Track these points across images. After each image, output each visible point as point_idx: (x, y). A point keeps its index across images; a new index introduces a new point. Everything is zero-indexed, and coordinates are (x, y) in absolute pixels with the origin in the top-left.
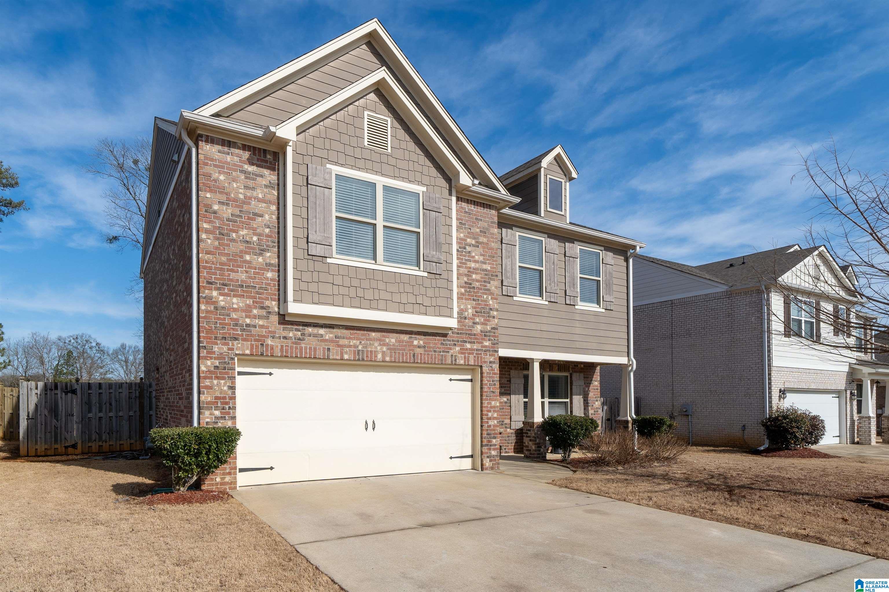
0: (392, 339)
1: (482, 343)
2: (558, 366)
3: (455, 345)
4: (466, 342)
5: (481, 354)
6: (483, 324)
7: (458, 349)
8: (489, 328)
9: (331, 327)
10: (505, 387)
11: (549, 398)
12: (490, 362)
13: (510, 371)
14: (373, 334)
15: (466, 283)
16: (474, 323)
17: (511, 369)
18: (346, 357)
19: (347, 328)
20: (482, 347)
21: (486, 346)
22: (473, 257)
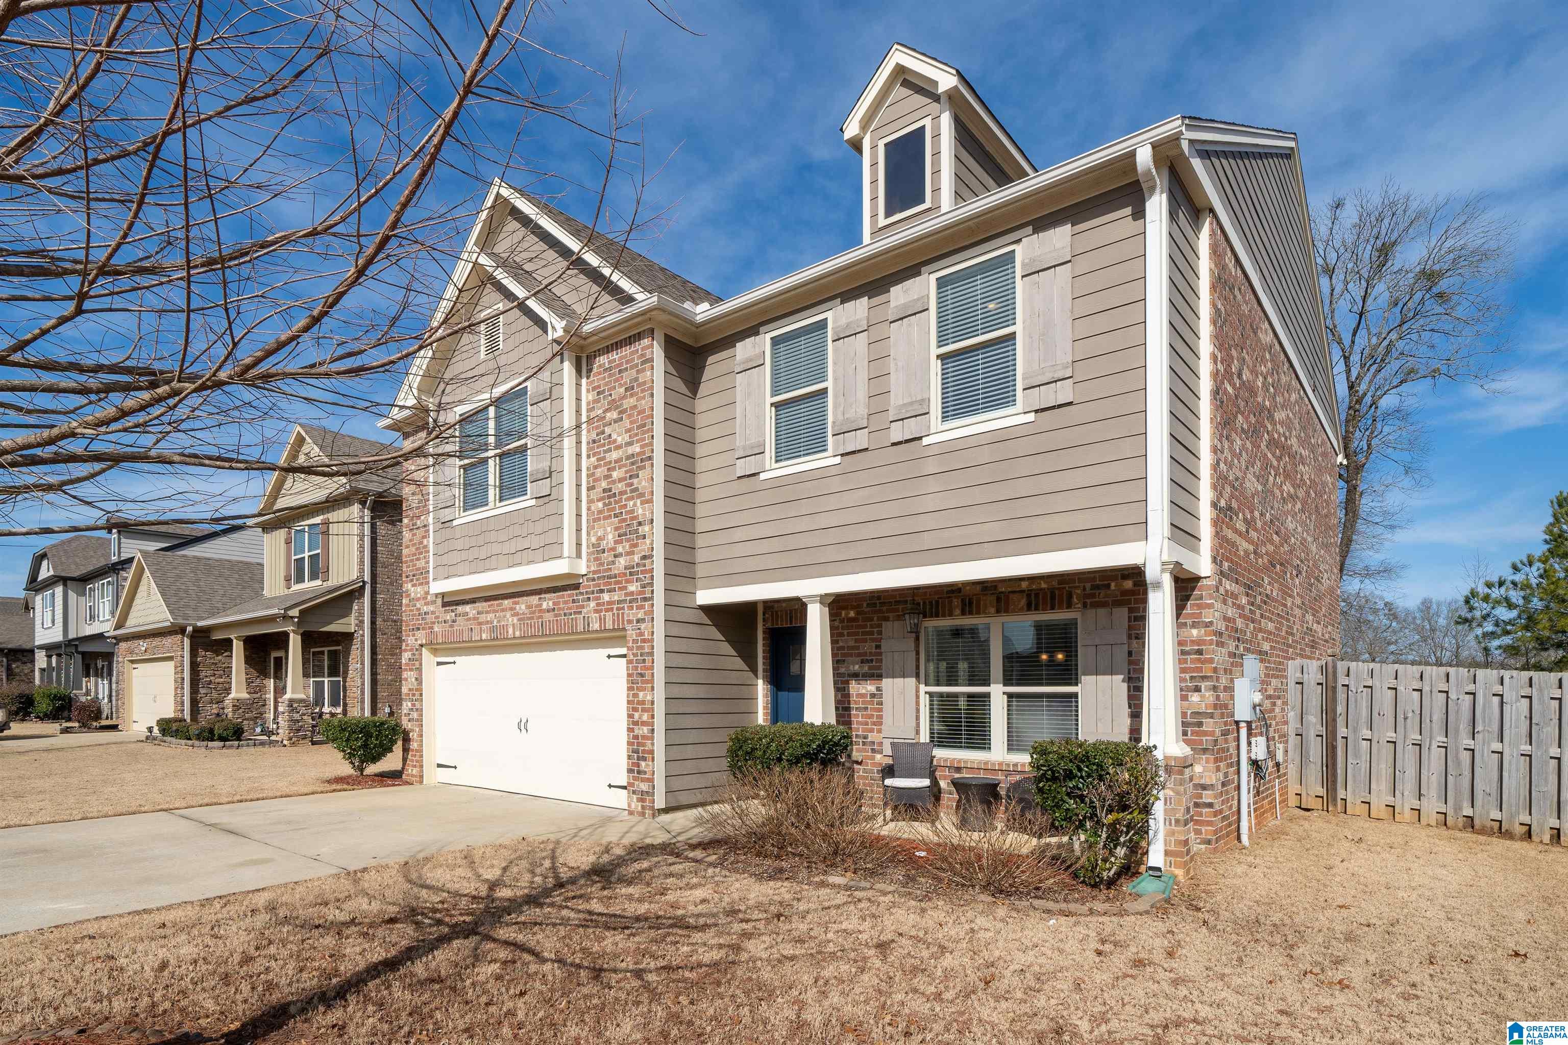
0: (522, 606)
1: (625, 588)
2: (1029, 596)
3: (589, 599)
4: (602, 591)
5: (623, 608)
6: (628, 554)
7: (592, 604)
8: (636, 558)
9: (473, 601)
10: (872, 661)
11: (1005, 685)
12: (638, 621)
13: (880, 626)
14: (506, 602)
15: (604, 491)
16: (615, 556)
17: (886, 619)
18: (484, 636)
19: (487, 599)
20: (626, 595)
21: (632, 593)
22: (615, 441)
